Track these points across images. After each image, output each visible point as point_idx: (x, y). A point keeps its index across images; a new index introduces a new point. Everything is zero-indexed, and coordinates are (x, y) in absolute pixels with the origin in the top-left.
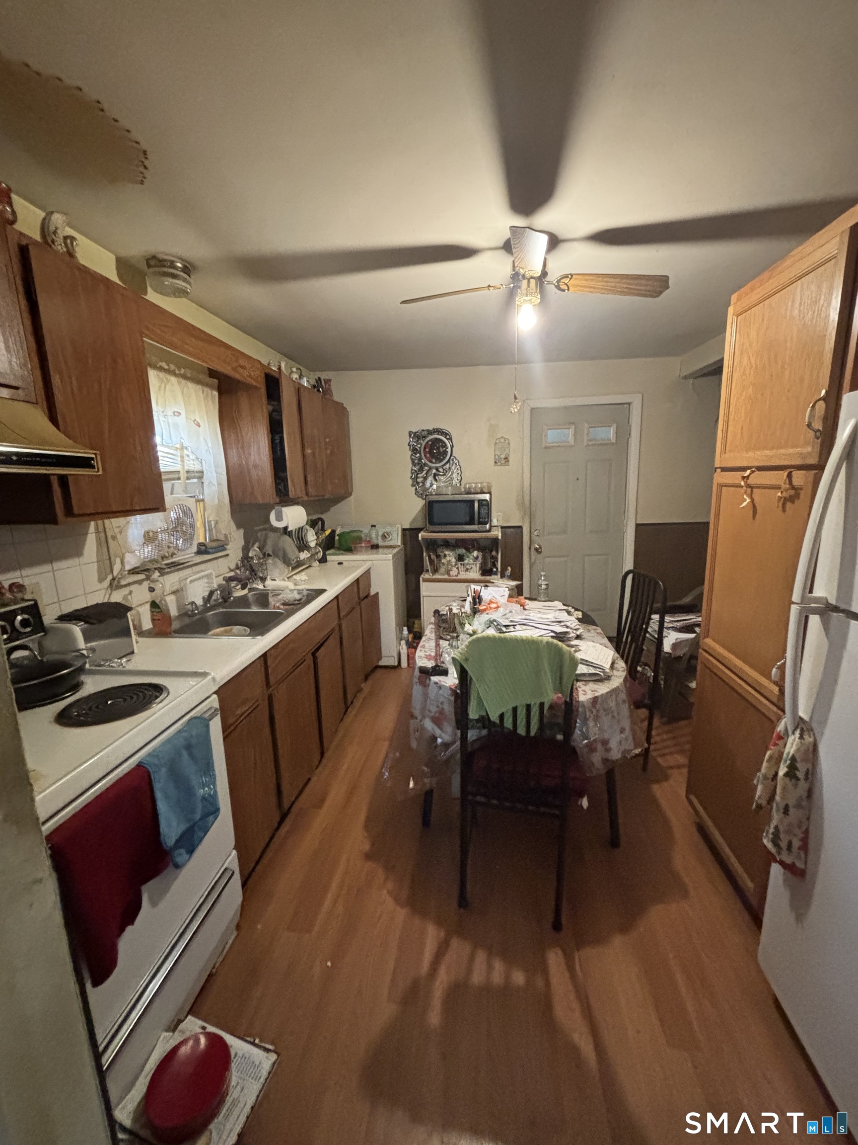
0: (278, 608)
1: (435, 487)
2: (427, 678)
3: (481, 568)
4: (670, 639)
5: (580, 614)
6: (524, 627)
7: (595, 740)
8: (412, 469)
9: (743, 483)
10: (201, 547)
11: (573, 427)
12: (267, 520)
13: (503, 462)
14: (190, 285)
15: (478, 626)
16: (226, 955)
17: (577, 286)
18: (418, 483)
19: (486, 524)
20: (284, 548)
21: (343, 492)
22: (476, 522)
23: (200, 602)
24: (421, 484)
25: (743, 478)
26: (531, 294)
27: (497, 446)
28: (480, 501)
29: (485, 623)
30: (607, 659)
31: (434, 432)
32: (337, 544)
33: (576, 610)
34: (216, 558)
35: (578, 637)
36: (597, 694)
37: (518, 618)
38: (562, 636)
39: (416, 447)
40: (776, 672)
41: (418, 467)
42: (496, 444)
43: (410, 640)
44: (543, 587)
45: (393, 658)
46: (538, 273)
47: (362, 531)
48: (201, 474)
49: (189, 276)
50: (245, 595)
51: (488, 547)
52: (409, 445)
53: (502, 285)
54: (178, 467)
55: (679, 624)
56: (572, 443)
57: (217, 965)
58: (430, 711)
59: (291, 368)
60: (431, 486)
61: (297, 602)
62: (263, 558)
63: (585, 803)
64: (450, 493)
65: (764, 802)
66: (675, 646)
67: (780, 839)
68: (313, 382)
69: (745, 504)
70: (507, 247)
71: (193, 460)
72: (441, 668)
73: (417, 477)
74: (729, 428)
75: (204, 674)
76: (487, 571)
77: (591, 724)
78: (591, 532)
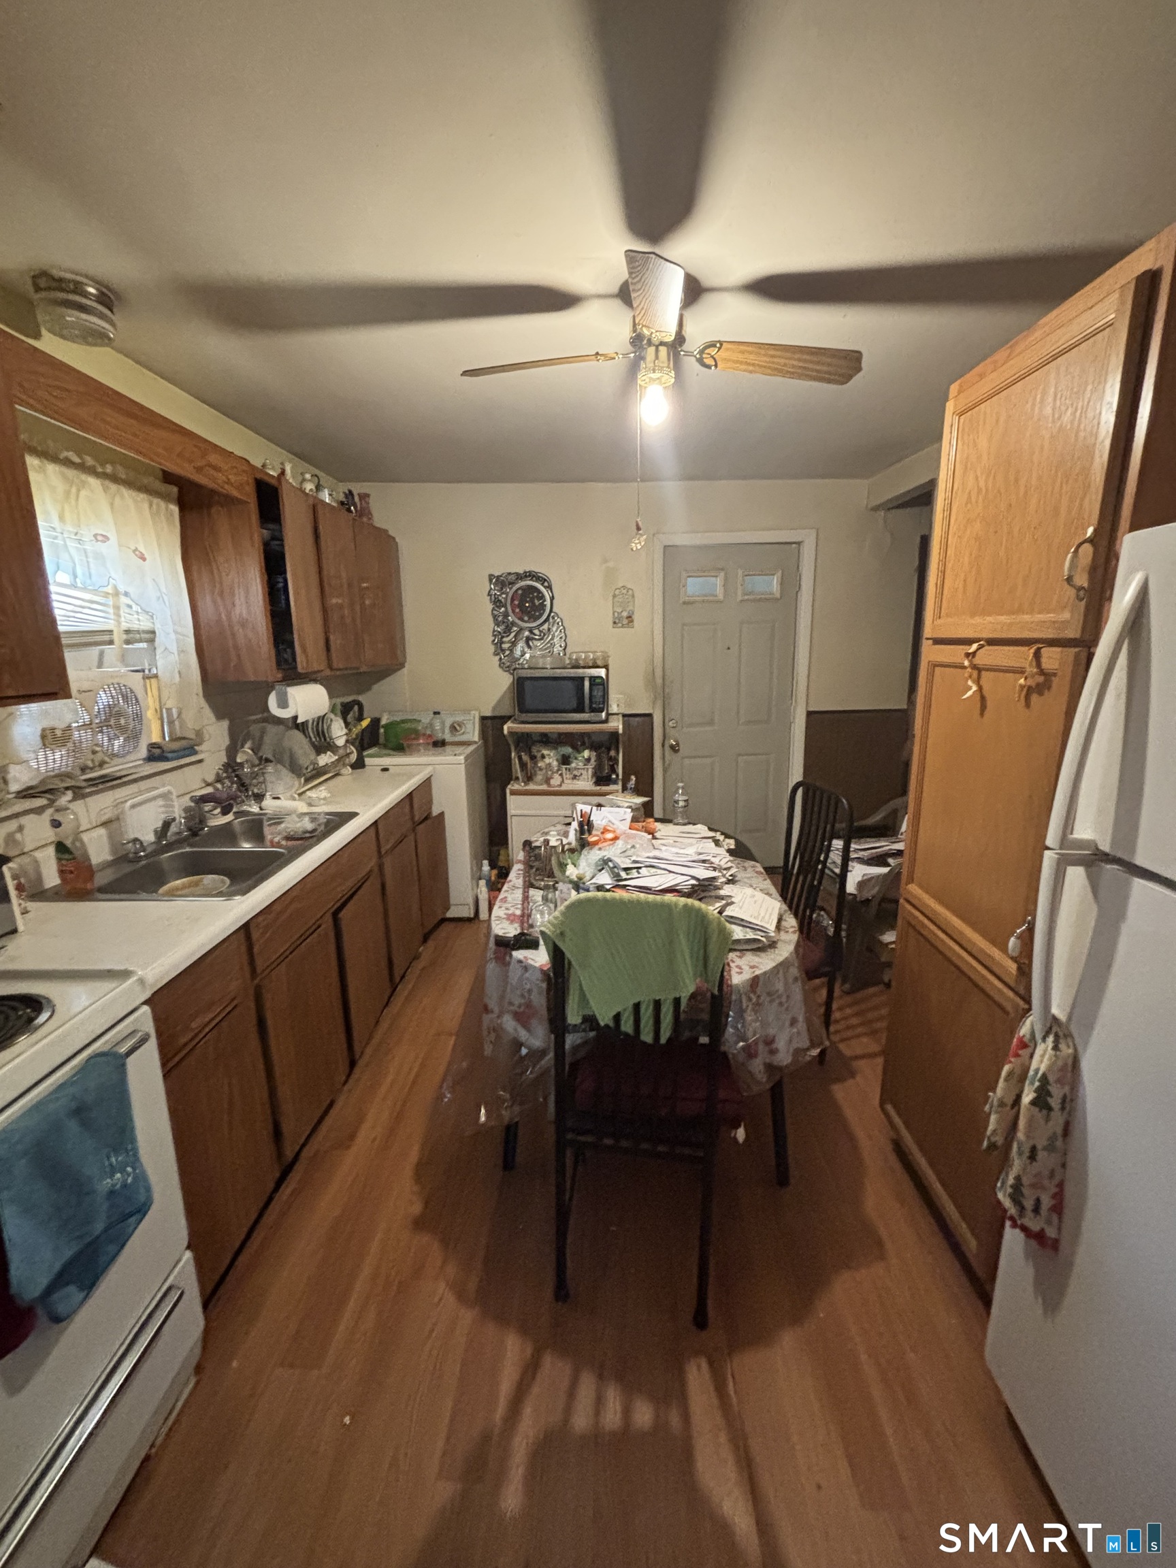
0: (278, 845)
1: (527, 656)
2: (505, 954)
3: (594, 774)
4: (857, 874)
5: (731, 844)
6: (653, 870)
7: (756, 1042)
8: (494, 631)
9: (966, 663)
10: (154, 750)
11: (722, 574)
12: (266, 709)
13: (625, 621)
14: (116, 329)
15: (583, 867)
16: (174, 1423)
17: (729, 360)
18: (503, 651)
19: (602, 712)
20: (290, 750)
21: (392, 663)
22: (587, 709)
23: (149, 837)
24: (507, 652)
25: (967, 655)
26: (661, 369)
27: (616, 599)
28: (593, 679)
29: (597, 865)
30: (771, 914)
31: (526, 576)
32: (382, 740)
33: (727, 836)
34: (181, 767)
35: (732, 881)
36: (758, 972)
37: (643, 855)
38: (707, 883)
39: (500, 598)
40: (1015, 944)
41: (503, 627)
42: (614, 596)
43: (493, 878)
44: (681, 804)
45: (467, 907)
46: (670, 338)
47: (420, 721)
48: (152, 636)
49: (111, 311)
50: (229, 823)
51: (605, 745)
52: (489, 594)
53: (617, 353)
54: (110, 625)
55: (866, 854)
56: (721, 597)
57: (159, 1442)
58: (511, 1004)
59: (302, 474)
60: (522, 656)
61: (308, 835)
62: (258, 765)
63: (741, 1134)
64: (548, 666)
65: (999, 1140)
66: (861, 885)
67: (1022, 1195)
68: (342, 497)
69: (970, 693)
70: (625, 295)
71: (138, 613)
72: (528, 937)
73: (502, 643)
74: (946, 581)
75: (125, 974)
76: (602, 779)
77: (749, 1016)
78: (749, 722)
